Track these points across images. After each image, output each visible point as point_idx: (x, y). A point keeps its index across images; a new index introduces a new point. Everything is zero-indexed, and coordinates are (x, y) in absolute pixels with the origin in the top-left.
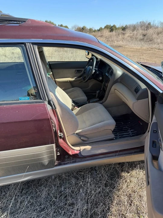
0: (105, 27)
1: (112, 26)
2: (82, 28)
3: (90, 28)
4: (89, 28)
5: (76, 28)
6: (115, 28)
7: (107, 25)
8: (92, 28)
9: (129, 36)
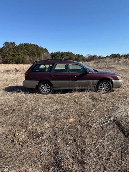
0: (111, 55)
1: (117, 55)
2: (93, 56)
3: (100, 56)
4: (98, 56)
5: (89, 56)
6: (118, 56)
7: (112, 54)
8: (101, 56)
9: (122, 62)
